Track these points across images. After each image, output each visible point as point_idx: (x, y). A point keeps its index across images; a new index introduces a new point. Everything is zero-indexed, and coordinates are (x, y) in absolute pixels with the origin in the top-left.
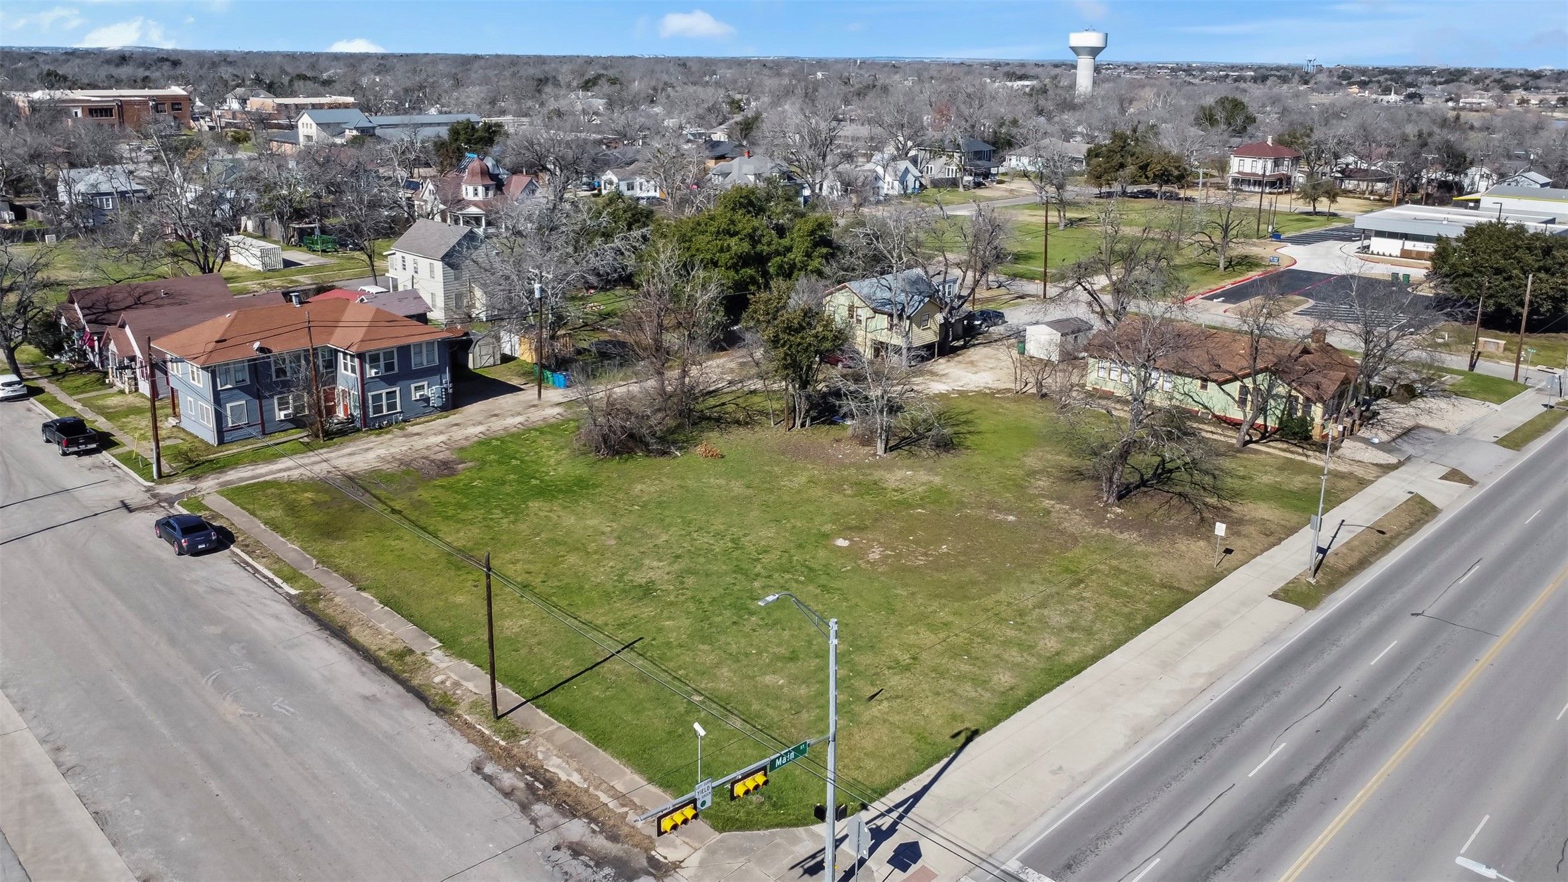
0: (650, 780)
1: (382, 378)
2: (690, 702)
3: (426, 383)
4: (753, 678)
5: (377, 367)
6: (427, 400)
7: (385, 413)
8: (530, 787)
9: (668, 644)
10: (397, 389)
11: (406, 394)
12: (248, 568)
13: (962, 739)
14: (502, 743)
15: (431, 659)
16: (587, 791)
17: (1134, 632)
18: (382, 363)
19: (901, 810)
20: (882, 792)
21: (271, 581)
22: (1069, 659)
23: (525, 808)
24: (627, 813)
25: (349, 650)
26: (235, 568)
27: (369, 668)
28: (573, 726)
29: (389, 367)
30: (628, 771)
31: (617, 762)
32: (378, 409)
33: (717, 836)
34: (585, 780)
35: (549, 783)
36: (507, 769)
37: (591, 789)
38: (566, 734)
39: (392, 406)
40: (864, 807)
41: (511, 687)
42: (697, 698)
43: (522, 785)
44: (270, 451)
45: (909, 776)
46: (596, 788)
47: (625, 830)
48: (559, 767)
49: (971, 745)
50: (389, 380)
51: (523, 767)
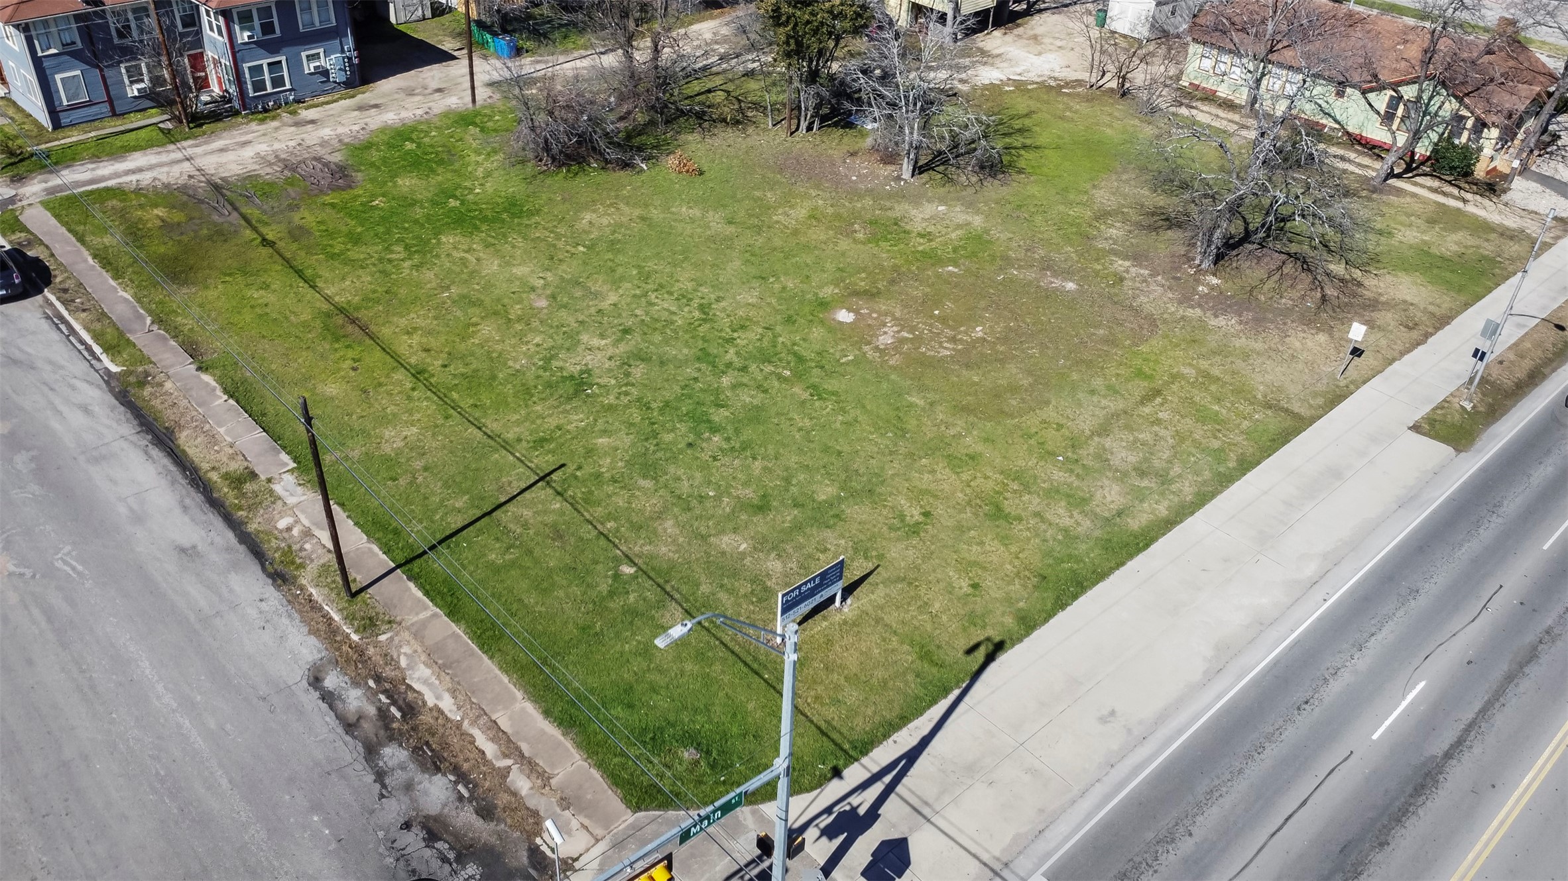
0: (547, 713)
1: (259, 44)
2: (617, 576)
3: (321, 51)
4: (704, 538)
5: (251, 29)
6: (325, 73)
7: (269, 90)
8: (383, 714)
9: (598, 476)
10: (283, 59)
11: (295, 65)
12: (63, 327)
13: (980, 654)
14: (355, 637)
15: (278, 488)
16: (459, 726)
17: (1225, 480)
18: (257, 23)
19: (887, 779)
20: (864, 748)
21: (89, 349)
22: (1136, 523)
23: (371, 751)
24: (508, 769)
25: (173, 468)
26: (45, 325)
27: (195, 499)
28: (454, 612)
29: (267, 28)
30: (519, 695)
31: (505, 679)
32: (259, 86)
33: (630, 818)
34: (459, 708)
35: (410, 710)
36: (356, 684)
37: (466, 723)
38: (445, 628)
39: (278, 82)
40: (837, 773)
41: (378, 541)
42: (628, 570)
43: (372, 710)
44: (119, 141)
45: (904, 720)
46: (474, 723)
47: (503, 799)
48: (425, 682)
49: (993, 667)
50: (271, 47)
51: (378, 679)
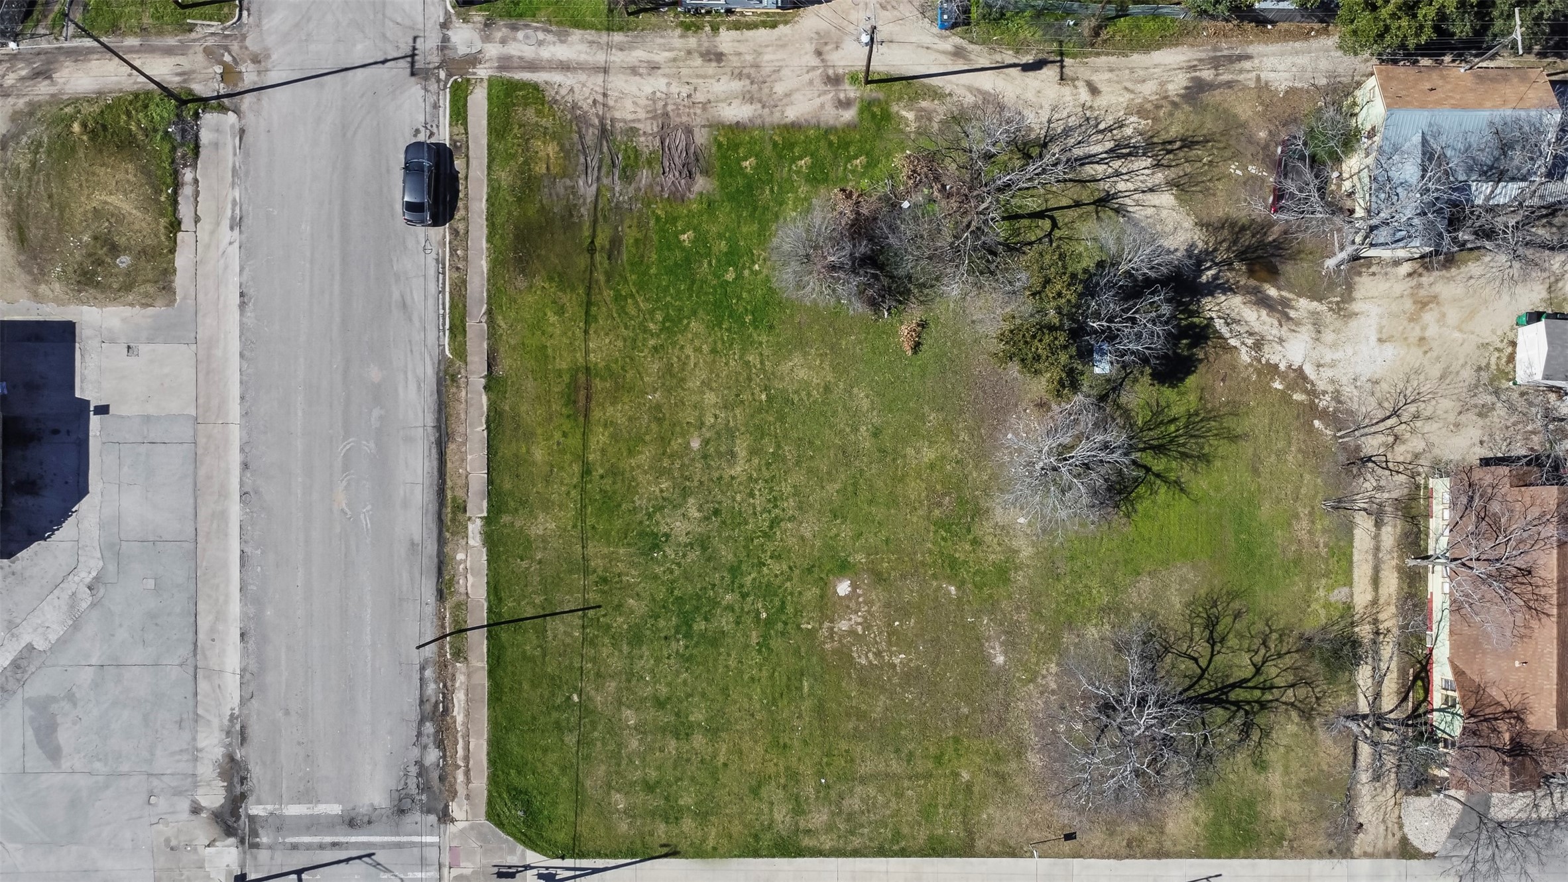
0: (488, 754)
4: (621, 704)
8: (437, 704)
12: (441, 278)
14: (449, 656)
15: (471, 527)
16: (457, 733)
19: (578, 873)
20: (582, 856)
21: (444, 317)
23: (422, 722)
24: (460, 767)
25: (436, 473)
27: (433, 508)
28: (491, 673)
30: (486, 736)
31: (486, 724)
33: (482, 820)
34: (462, 725)
35: (446, 711)
36: (436, 682)
37: (460, 734)
38: (482, 679)
40: (563, 858)
41: (489, 602)
42: (576, 698)
43: (433, 700)
45: (607, 856)
46: (463, 736)
47: (450, 778)
48: (459, 702)
51: (445, 686)
